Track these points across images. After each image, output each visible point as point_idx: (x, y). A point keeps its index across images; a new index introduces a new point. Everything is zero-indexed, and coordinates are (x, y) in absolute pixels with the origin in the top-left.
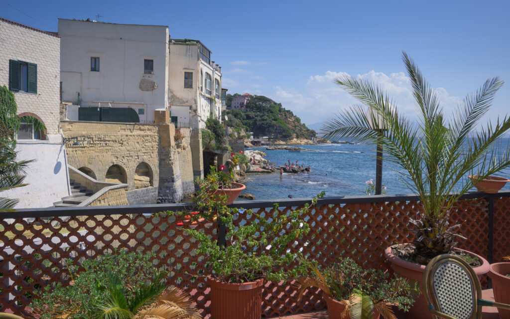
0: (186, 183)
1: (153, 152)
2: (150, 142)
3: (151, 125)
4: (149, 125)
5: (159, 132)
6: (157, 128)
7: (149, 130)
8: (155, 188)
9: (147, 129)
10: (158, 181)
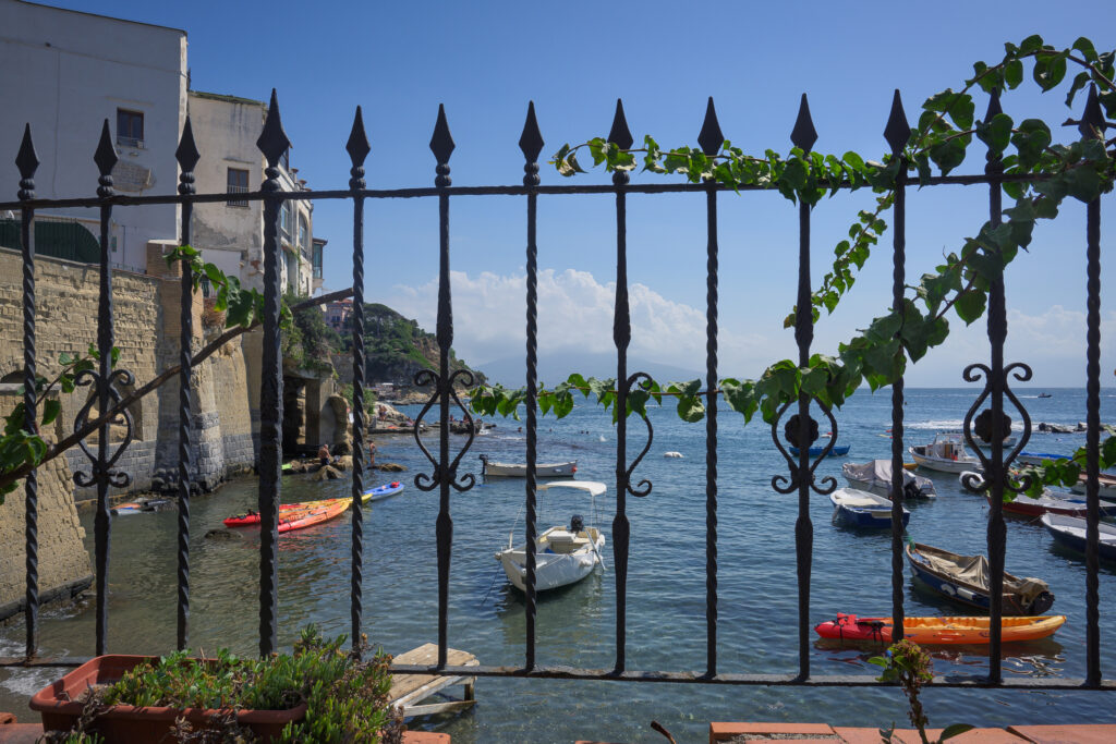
0: (233, 439)
1: (141, 350)
2: (132, 321)
3: (136, 278)
4: (131, 276)
5: (159, 298)
6: (154, 289)
7: (129, 289)
8: (147, 444)
9: (123, 284)
10: (156, 428)
